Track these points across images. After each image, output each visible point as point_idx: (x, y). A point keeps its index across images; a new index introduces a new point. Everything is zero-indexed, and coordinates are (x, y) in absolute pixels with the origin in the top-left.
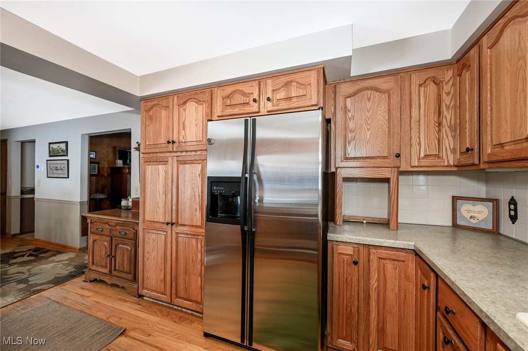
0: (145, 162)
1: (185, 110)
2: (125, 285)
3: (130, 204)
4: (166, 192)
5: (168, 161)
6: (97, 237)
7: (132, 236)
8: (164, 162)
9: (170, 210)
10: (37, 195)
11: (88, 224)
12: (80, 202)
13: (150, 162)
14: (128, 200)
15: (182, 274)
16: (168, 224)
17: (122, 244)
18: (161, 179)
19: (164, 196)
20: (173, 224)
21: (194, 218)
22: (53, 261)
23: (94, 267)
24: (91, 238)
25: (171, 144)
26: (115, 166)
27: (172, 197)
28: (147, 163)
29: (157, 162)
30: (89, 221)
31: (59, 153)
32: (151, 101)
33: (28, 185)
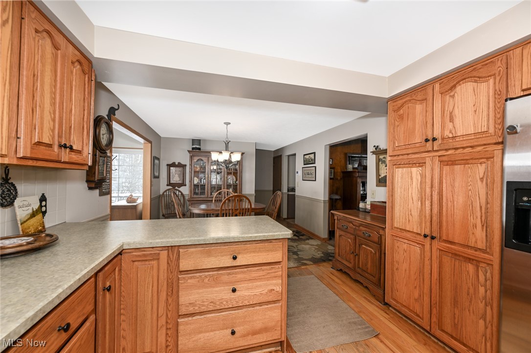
0: (394, 165)
1: (453, 96)
2: (369, 286)
3: (369, 207)
4: (422, 198)
5: (425, 163)
6: (342, 233)
7: (376, 239)
8: (419, 163)
9: (429, 221)
10: (297, 193)
11: (335, 220)
12: (324, 201)
13: (400, 164)
14: (366, 202)
15: (449, 304)
16: (425, 236)
17: (365, 245)
18: (414, 183)
19: (420, 203)
20: (433, 238)
21: (471, 236)
22: (308, 244)
23: (339, 259)
24: (338, 233)
25: (431, 142)
26: (345, 170)
27: (431, 205)
28: (397, 166)
29: (410, 164)
30: (336, 218)
31: (310, 161)
32: (401, 99)
33: (291, 186)
